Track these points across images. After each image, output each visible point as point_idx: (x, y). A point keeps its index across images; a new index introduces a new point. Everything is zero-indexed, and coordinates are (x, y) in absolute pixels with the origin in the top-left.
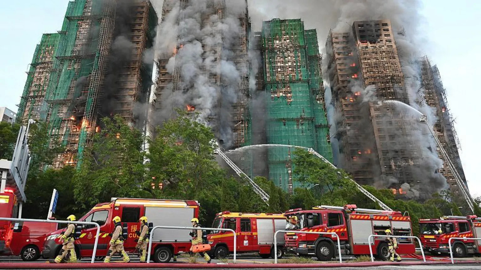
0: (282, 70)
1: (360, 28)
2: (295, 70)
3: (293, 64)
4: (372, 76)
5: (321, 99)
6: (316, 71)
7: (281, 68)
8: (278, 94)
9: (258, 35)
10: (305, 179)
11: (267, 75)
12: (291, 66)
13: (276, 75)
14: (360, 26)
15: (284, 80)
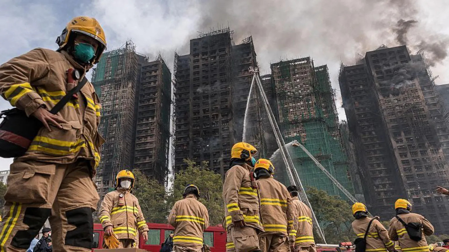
0: (294, 110)
1: (373, 58)
2: (307, 108)
3: (305, 103)
4: (391, 106)
5: (338, 135)
6: (330, 107)
7: (293, 108)
8: (292, 134)
9: (268, 78)
10: (320, 218)
11: (280, 117)
12: (303, 105)
13: (289, 116)
14: (373, 57)
15: (297, 119)
